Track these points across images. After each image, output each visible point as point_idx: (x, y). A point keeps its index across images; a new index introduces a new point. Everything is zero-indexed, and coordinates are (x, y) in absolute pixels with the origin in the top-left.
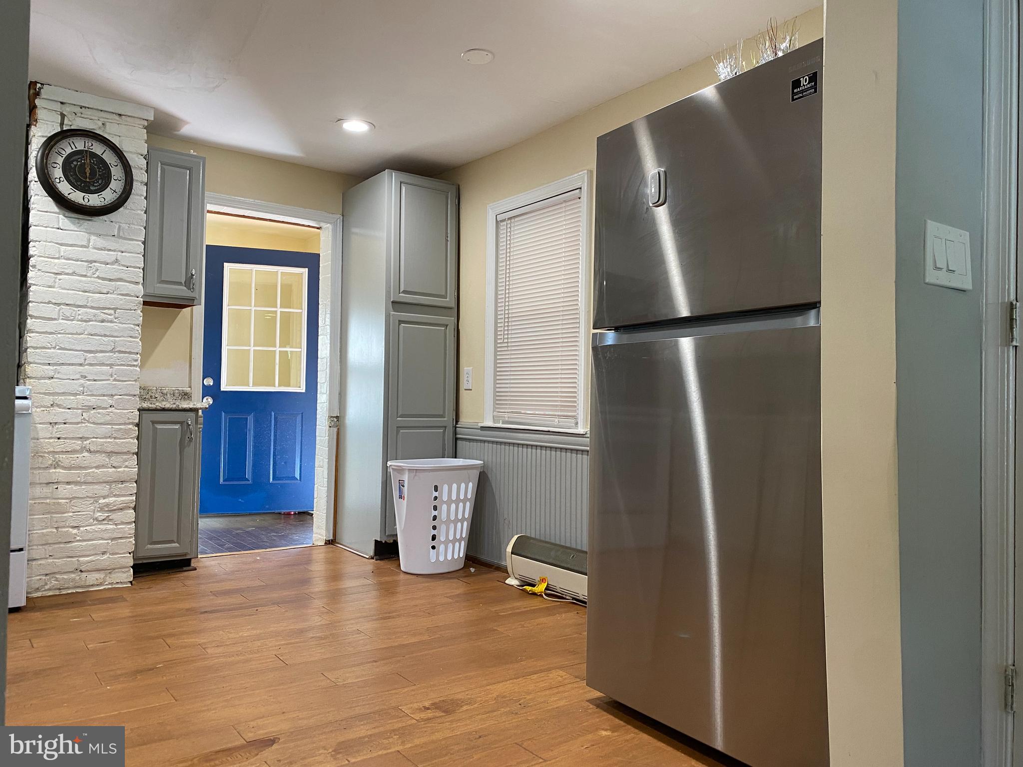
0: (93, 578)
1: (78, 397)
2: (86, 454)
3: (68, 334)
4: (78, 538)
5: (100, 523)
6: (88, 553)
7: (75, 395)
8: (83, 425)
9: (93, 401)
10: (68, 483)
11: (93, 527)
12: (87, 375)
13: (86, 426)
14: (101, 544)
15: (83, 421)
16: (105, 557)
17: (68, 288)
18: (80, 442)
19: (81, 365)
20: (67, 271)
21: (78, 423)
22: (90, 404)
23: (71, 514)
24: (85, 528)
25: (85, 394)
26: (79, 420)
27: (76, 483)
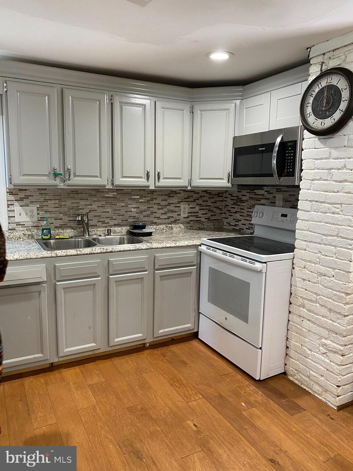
0: (316, 388)
1: (317, 265)
2: (318, 305)
3: (314, 221)
4: (310, 357)
5: (322, 354)
6: (314, 370)
7: (315, 263)
8: (318, 285)
9: (323, 269)
10: (309, 320)
11: (318, 355)
12: (322, 251)
13: (319, 286)
14: (321, 369)
15: (318, 282)
16: (322, 379)
17: (316, 190)
18: (315, 296)
19: (320, 243)
20: (317, 178)
21: (315, 283)
22: (321, 272)
23: (308, 340)
24: (314, 353)
25: (320, 264)
26: (315, 281)
27: (313, 322)
